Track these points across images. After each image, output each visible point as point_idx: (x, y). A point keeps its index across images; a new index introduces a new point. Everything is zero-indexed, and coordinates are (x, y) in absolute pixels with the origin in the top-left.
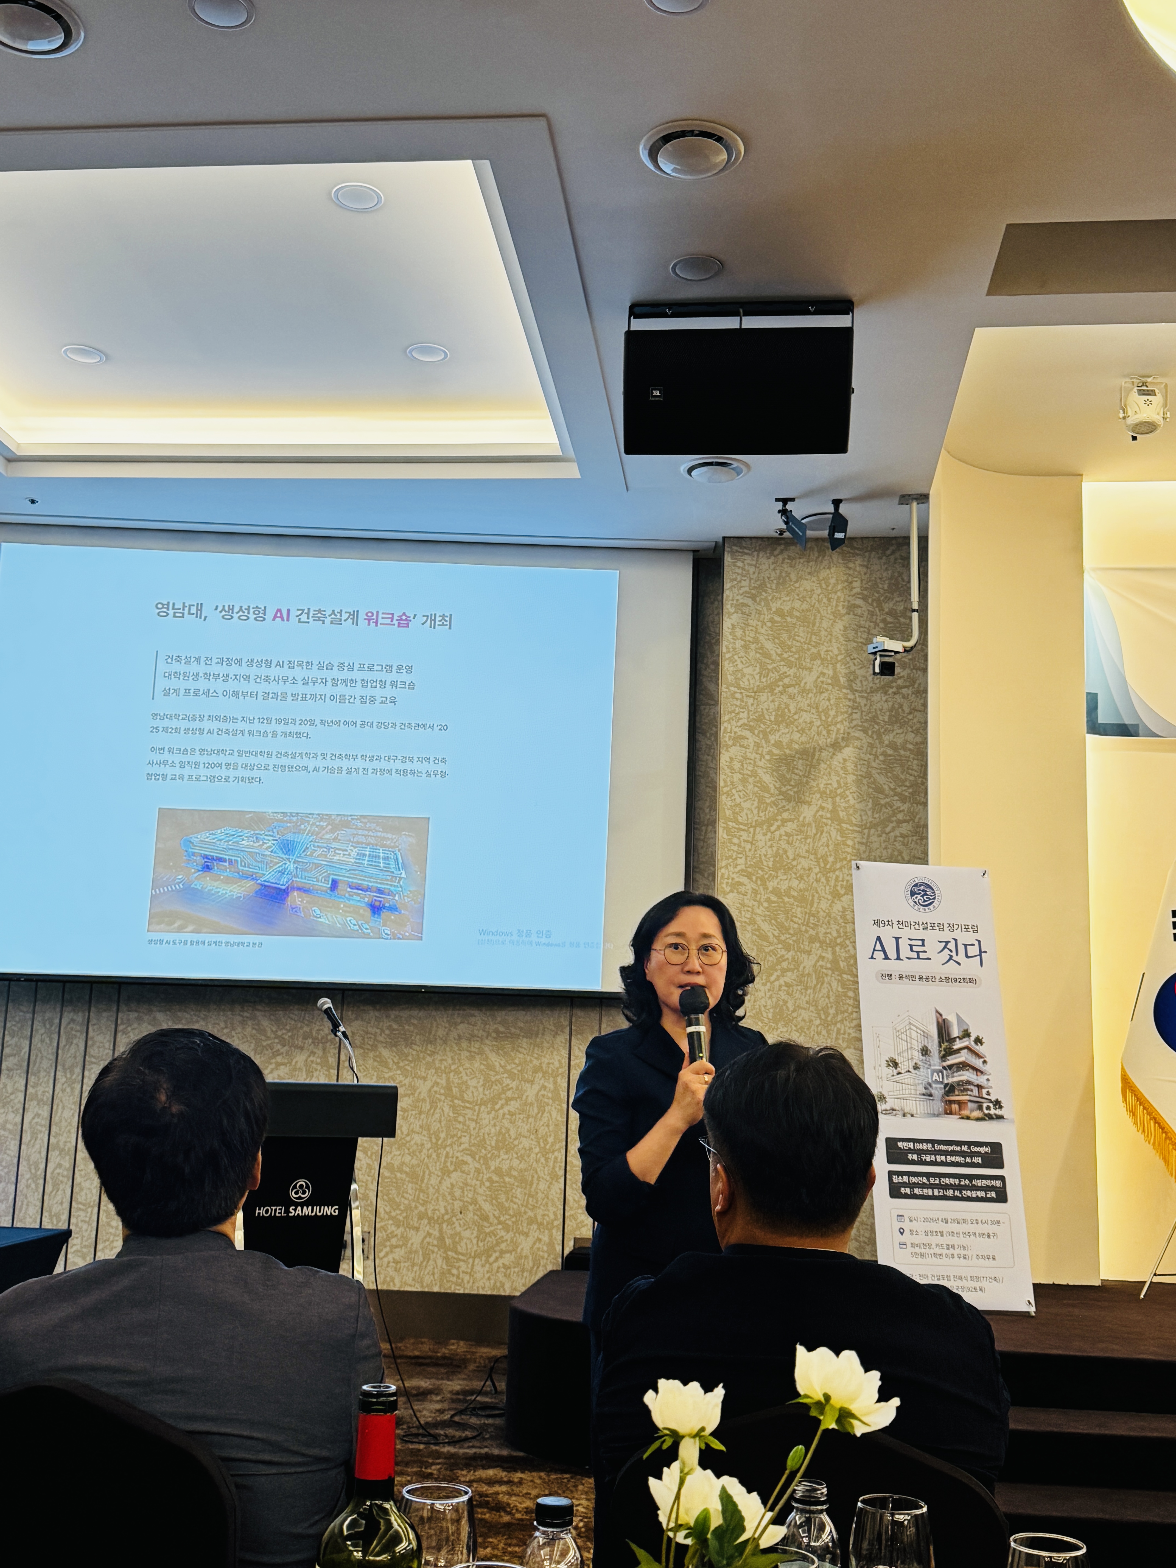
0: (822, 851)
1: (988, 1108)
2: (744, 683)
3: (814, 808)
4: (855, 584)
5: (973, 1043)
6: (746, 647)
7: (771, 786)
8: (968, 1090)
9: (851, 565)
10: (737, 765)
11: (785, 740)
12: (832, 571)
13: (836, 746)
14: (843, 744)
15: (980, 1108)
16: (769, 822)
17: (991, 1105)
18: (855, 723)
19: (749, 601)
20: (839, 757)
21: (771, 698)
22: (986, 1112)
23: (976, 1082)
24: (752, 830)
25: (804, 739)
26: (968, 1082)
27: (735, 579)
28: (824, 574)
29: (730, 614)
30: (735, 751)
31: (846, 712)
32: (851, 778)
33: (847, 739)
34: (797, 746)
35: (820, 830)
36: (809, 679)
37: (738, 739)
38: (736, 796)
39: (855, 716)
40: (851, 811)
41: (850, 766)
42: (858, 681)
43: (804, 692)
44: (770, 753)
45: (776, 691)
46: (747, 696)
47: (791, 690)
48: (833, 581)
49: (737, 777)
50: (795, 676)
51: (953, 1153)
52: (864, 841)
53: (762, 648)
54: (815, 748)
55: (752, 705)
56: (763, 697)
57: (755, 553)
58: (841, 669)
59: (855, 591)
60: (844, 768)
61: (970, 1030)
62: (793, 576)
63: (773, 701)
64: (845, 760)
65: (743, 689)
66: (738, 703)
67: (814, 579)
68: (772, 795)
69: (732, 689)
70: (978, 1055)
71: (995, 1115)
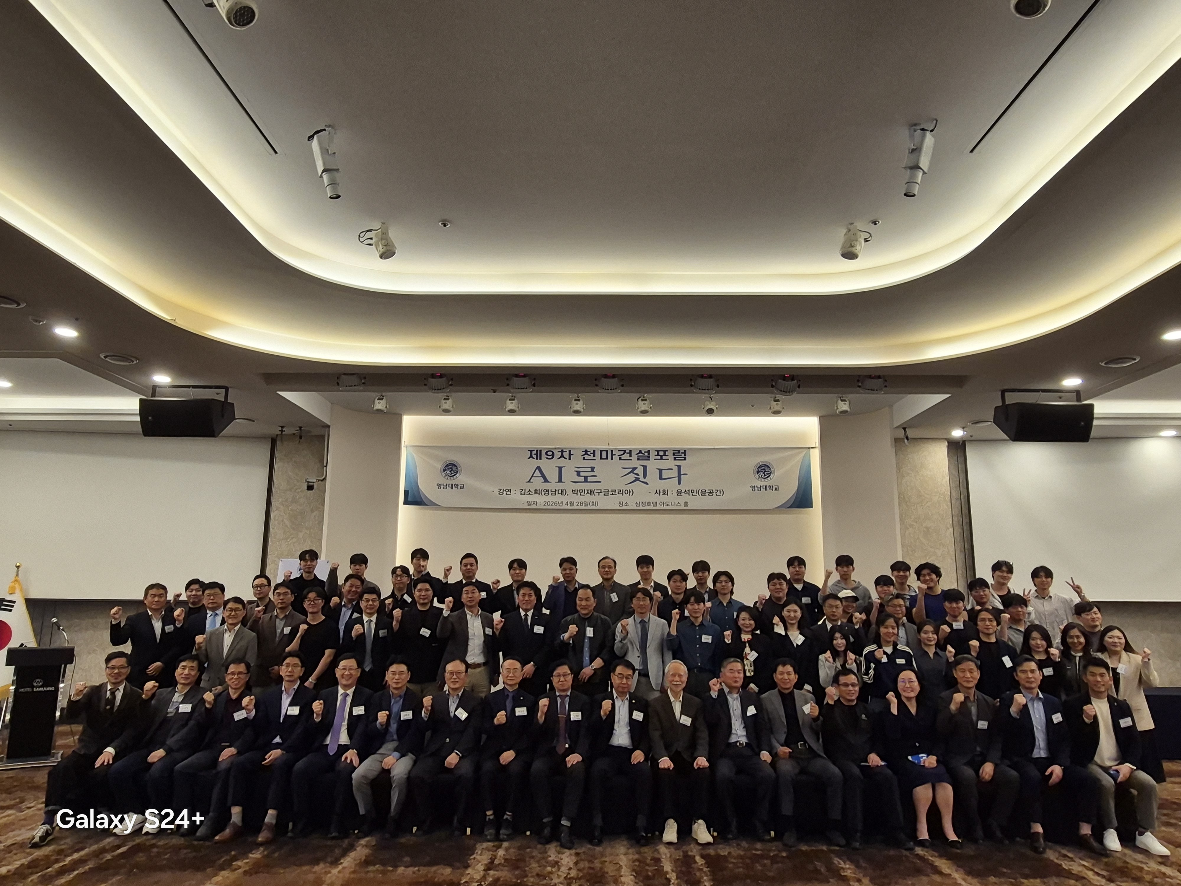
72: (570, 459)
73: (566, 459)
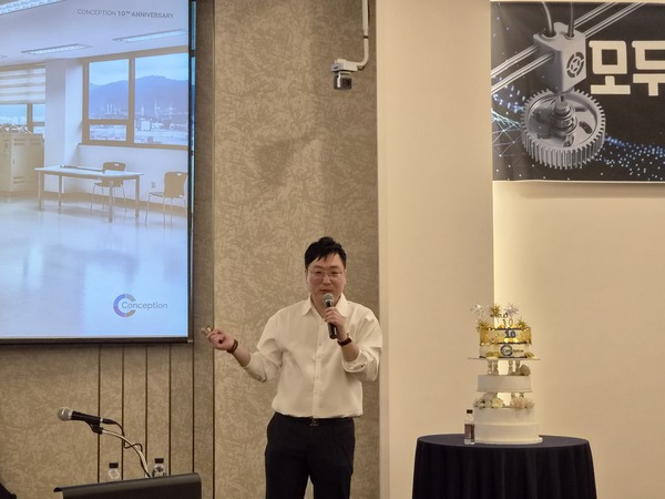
2: (232, 89)
3: (289, 189)
4: (318, 9)
6: (233, 60)
7: (255, 172)
10: (228, 156)
11: (266, 134)
13: (306, 139)
14: (311, 138)
16: (254, 201)
18: (320, 120)
19: (235, 22)
20: (308, 148)
21: (254, 101)
24: (240, 207)
25: (280, 134)
27: (224, 4)
29: (220, 33)
30: (226, 144)
31: (313, 112)
32: (317, 165)
33: (314, 133)
34: (275, 140)
35: (294, 206)
36: (284, 85)
37: (228, 135)
38: (228, 180)
39: (320, 115)
40: (318, 191)
41: (317, 155)
43: (280, 96)
44: (254, 145)
45: (258, 95)
46: (235, 100)
47: (270, 94)
48: (301, 7)
49: (228, 165)
50: (273, 83)
53: (246, 60)
54: (289, 141)
55: (239, 106)
56: (248, 100)
58: (309, 79)
59: (318, 15)
60: (312, 157)
63: (256, 103)
64: (313, 150)
65: (232, 94)
66: (228, 105)
67: (286, 5)
68: (256, 179)
69: (223, 93)
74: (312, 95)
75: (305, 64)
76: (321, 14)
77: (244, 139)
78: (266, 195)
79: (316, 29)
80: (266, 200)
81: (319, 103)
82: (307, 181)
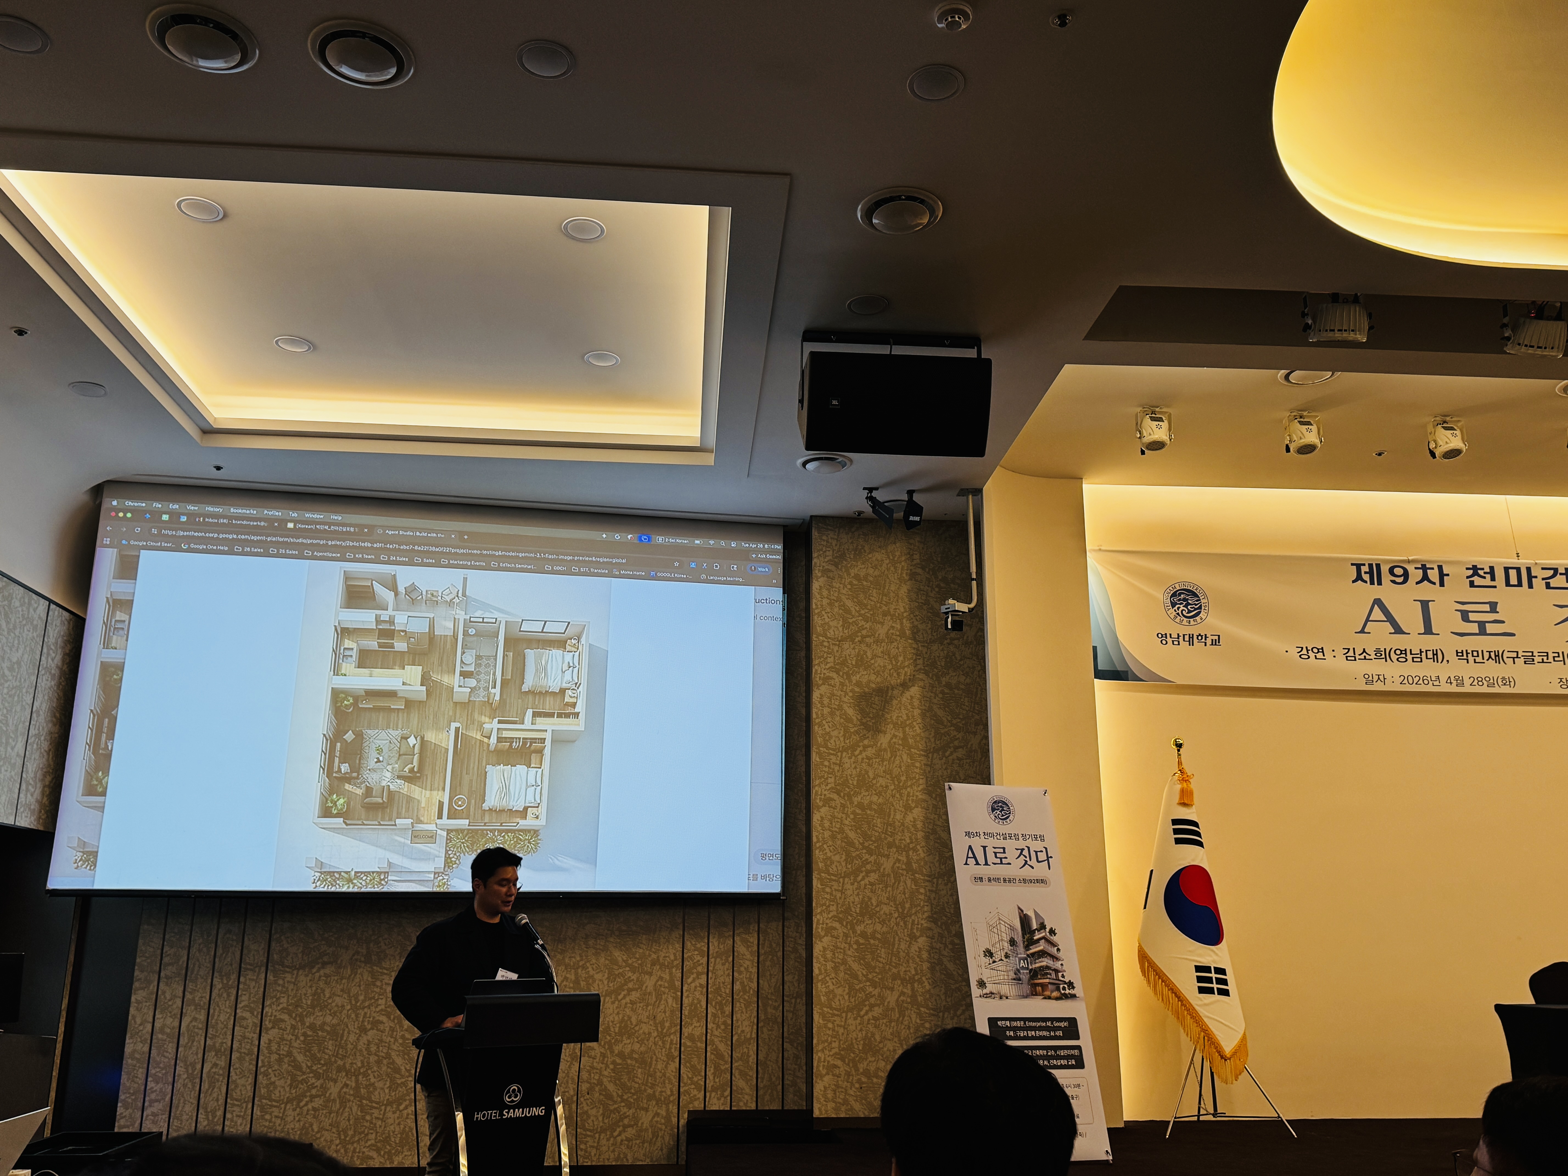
0: (896, 771)
1: (1064, 989)
2: (830, 634)
3: (888, 736)
4: (915, 557)
5: (1048, 934)
6: (831, 604)
7: (854, 718)
8: (1047, 974)
9: (912, 541)
10: (826, 701)
11: (864, 680)
12: (898, 545)
13: (905, 686)
14: (910, 684)
15: (1058, 989)
16: (853, 748)
17: (1066, 986)
18: (919, 667)
19: (833, 568)
20: (907, 694)
21: (852, 646)
22: (1063, 992)
23: (1054, 967)
24: (839, 754)
25: (879, 680)
26: (1048, 967)
27: (822, 550)
28: (890, 548)
29: (818, 578)
30: (824, 689)
31: (912, 658)
32: (917, 712)
33: (913, 680)
34: (874, 686)
35: (894, 754)
36: (882, 631)
37: (826, 680)
38: (826, 726)
39: (918, 662)
40: (918, 739)
41: (916, 703)
42: (920, 634)
43: (878, 642)
44: (852, 691)
45: (856, 640)
46: (833, 644)
47: (868, 639)
48: (898, 554)
49: (826, 711)
50: (871, 628)
51: (1041, 1029)
52: (929, 763)
53: (844, 605)
54: (888, 688)
55: (837, 651)
56: (846, 645)
57: (837, 530)
58: (907, 624)
59: (915, 562)
60: (911, 704)
61: (1046, 923)
62: (866, 548)
63: (854, 648)
64: (911, 697)
65: (830, 638)
66: (826, 650)
67: (883, 551)
68: (855, 725)
69: (821, 638)
70: (1053, 945)
71: (1069, 993)
72: (1442, 584)
73: (1434, 583)
74: (910, 641)
75: (902, 610)
76: (918, 561)
77: (842, 684)
78: (866, 742)
79: (913, 576)
80: (865, 747)
81: (918, 650)
82: (907, 729)
